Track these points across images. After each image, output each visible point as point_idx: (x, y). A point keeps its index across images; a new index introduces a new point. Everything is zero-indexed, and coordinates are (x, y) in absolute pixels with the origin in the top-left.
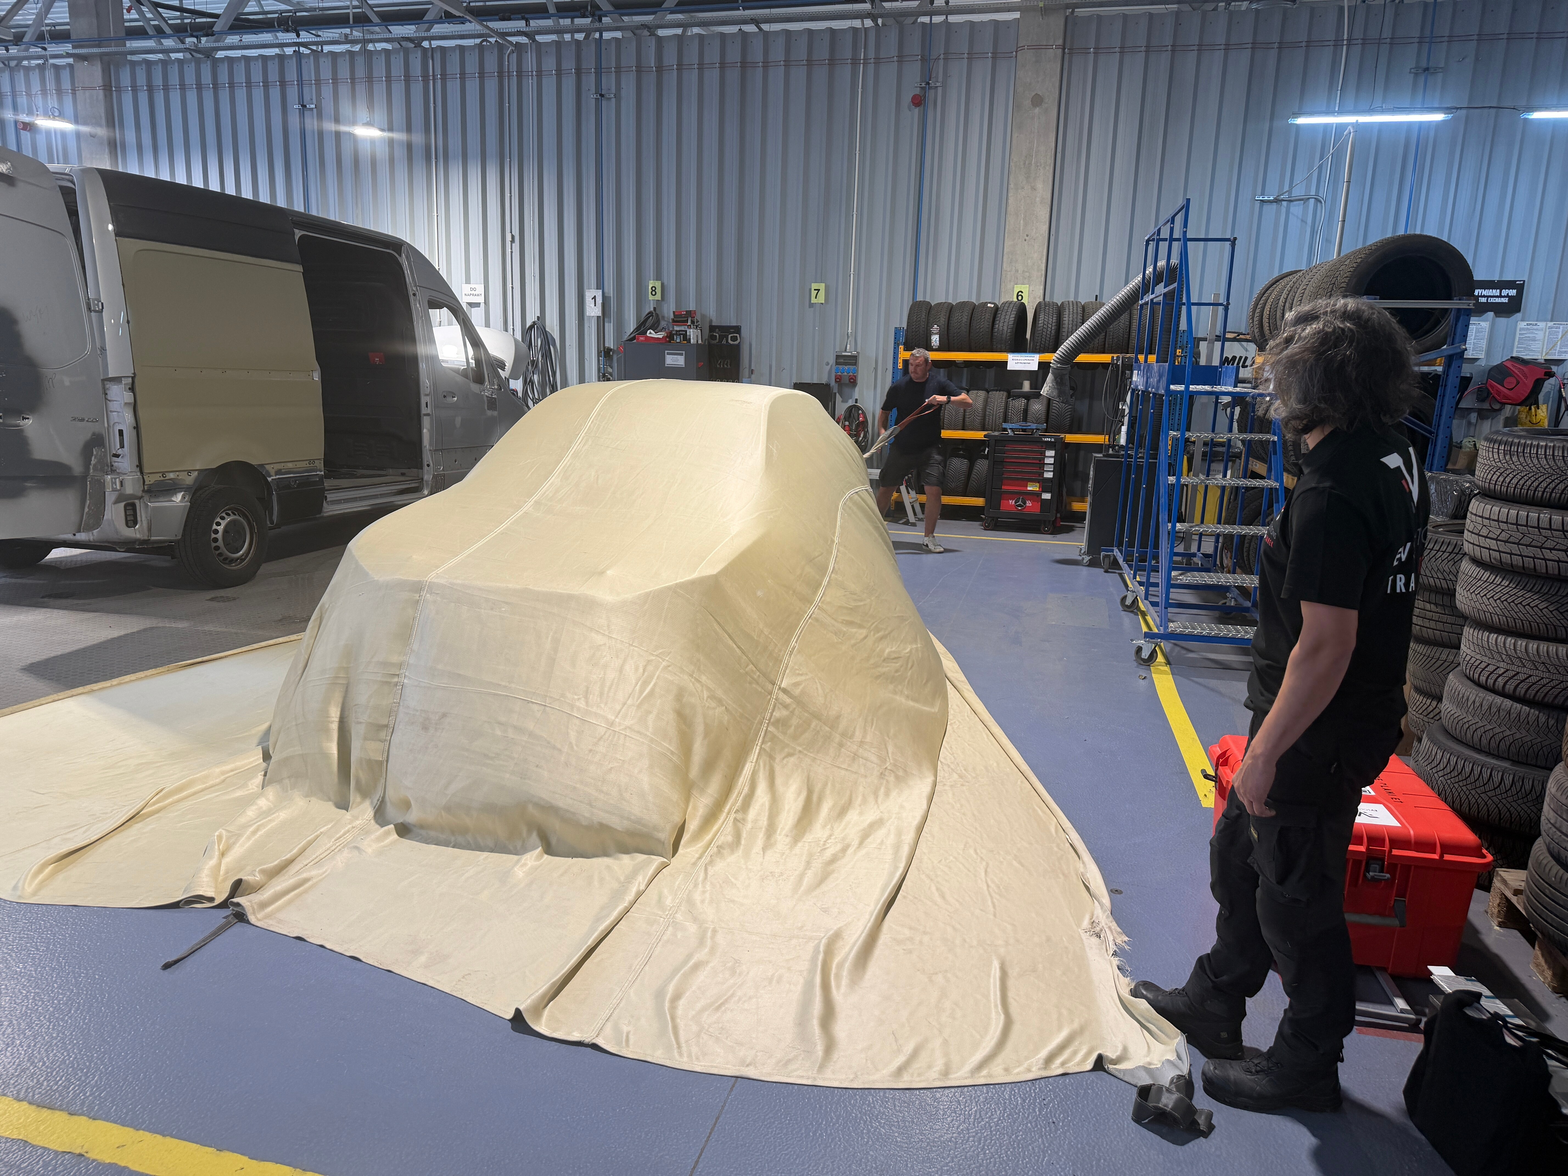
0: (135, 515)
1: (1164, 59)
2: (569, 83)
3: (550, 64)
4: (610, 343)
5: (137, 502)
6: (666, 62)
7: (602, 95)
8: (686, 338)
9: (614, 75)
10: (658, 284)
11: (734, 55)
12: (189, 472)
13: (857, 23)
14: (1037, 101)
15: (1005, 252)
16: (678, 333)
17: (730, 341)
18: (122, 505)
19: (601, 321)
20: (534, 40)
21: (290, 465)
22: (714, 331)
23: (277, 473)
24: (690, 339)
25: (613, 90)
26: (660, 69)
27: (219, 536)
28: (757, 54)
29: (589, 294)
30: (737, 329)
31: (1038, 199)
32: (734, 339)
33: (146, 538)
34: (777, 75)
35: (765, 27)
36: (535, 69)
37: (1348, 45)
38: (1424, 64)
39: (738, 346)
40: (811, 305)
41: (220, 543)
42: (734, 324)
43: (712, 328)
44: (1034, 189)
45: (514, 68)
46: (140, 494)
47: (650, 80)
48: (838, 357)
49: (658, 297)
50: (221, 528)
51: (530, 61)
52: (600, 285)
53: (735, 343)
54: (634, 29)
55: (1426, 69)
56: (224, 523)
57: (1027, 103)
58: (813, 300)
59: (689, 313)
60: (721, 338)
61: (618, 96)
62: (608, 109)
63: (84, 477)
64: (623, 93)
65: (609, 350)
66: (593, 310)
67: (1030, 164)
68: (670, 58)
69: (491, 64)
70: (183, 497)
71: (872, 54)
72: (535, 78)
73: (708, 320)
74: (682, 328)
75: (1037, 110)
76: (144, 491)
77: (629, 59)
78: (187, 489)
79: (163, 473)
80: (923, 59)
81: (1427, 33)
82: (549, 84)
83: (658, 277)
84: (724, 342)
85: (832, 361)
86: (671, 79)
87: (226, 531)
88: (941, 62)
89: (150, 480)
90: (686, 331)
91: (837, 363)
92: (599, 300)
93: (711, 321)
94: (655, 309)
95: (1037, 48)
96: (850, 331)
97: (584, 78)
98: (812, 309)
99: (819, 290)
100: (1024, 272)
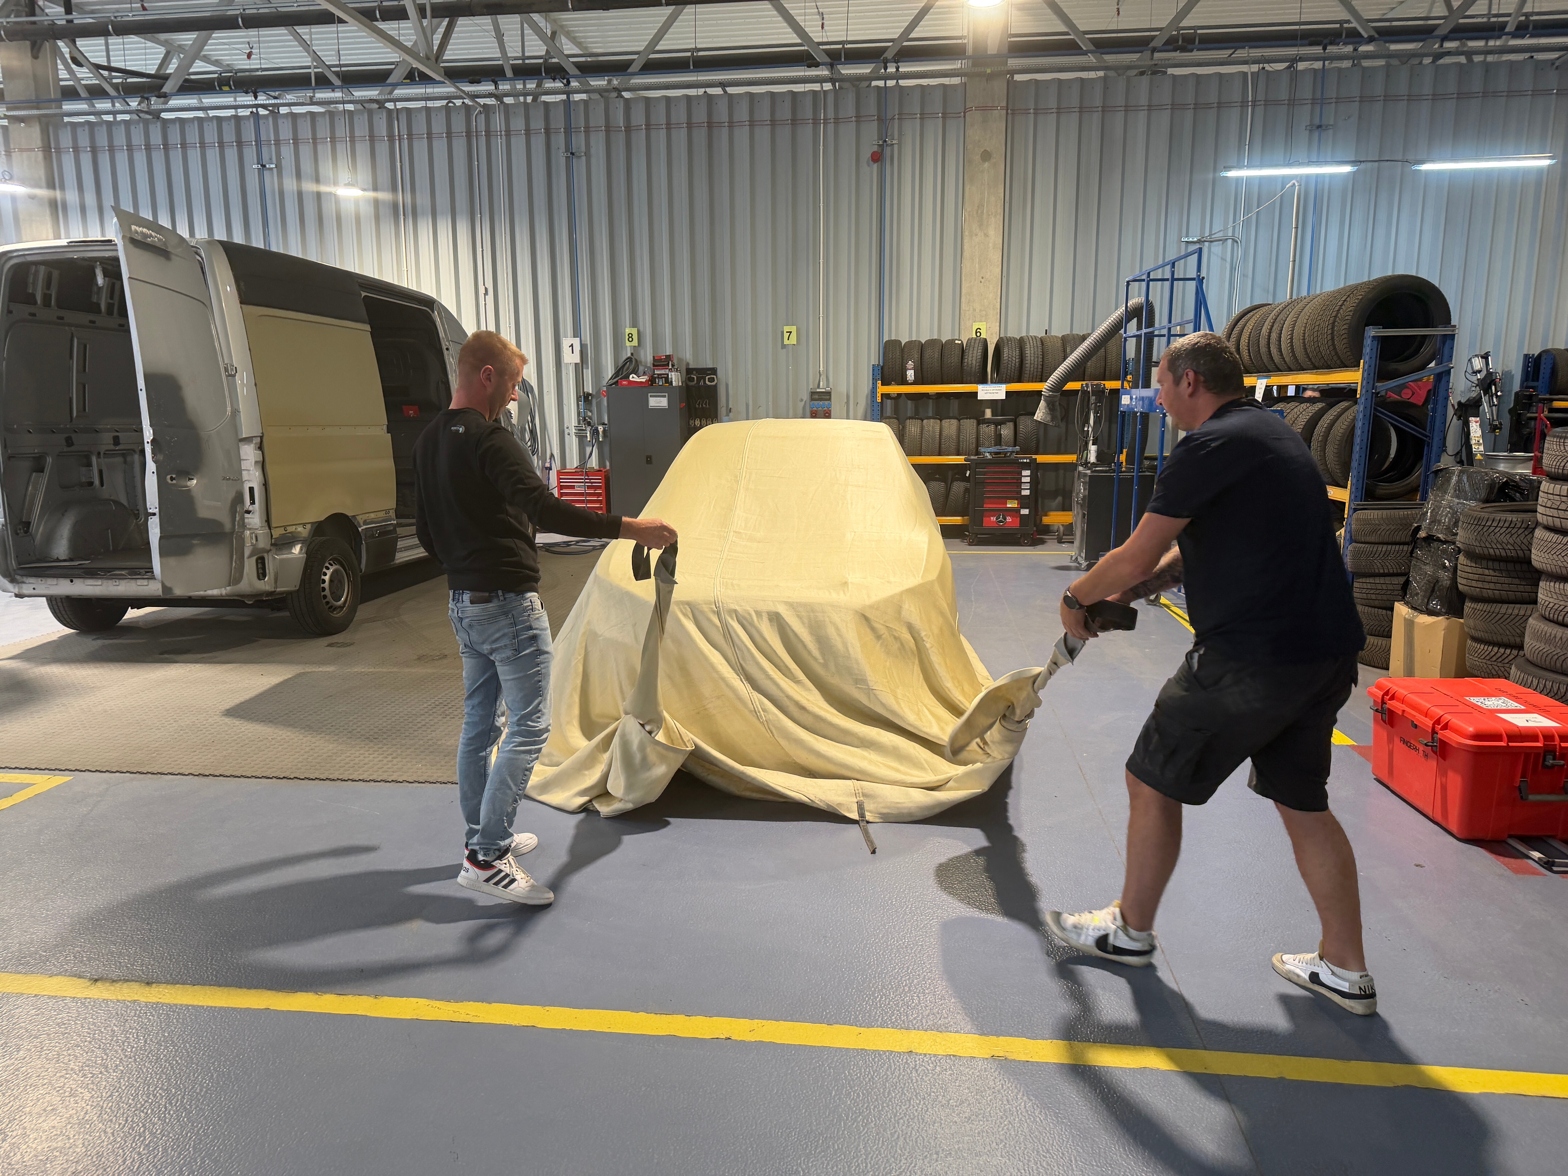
0: (264, 568)
1: (1096, 117)
2: (538, 143)
3: (518, 124)
4: (589, 388)
5: (265, 555)
6: (634, 123)
7: (572, 154)
8: (667, 380)
9: (583, 134)
10: (634, 331)
11: (701, 115)
12: (304, 524)
13: (816, 87)
14: (986, 156)
15: (963, 294)
16: (660, 376)
17: (707, 382)
18: (254, 558)
19: (579, 369)
20: (502, 102)
21: (372, 516)
22: (692, 373)
23: (365, 523)
24: (672, 382)
25: (583, 148)
26: (628, 129)
27: (326, 585)
28: (722, 114)
29: (566, 343)
30: (714, 371)
31: (991, 245)
32: (711, 380)
33: (273, 590)
34: (742, 135)
35: (730, 90)
36: (503, 128)
37: (1254, 106)
38: (1317, 122)
39: (716, 386)
40: (784, 346)
41: (327, 592)
42: (711, 366)
43: (689, 371)
44: (986, 235)
45: (482, 127)
46: (268, 547)
47: (619, 140)
48: (813, 393)
49: (635, 343)
50: (327, 578)
51: (498, 122)
52: (577, 333)
53: (713, 384)
54: (600, 91)
55: (1319, 127)
56: (329, 573)
57: (977, 158)
58: (786, 342)
59: (669, 357)
60: (699, 379)
61: (588, 154)
62: (580, 165)
63: (232, 533)
64: (593, 151)
65: (589, 394)
66: (571, 358)
67: (982, 212)
68: (638, 117)
69: (459, 124)
70: (301, 549)
71: (831, 114)
72: (504, 137)
73: (685, 363)
74: (663, 372)
75: (986, 165)
76: (272, 545)
77: (598, 118)
78: (303, 542)
79: (285, 527)
80: (879, 119)
81: (1318, 95)
82: (519, 144)
83: (634, 324)
84: (702, 383)
85: (806, 396)
86: (639, 138)
87: (331, 581)
88: (896, 121)
89: (276, 533)
90: (668, 375)
91: (812, 399)
92: (577, 348)
93: (688, 364)
94: (632, 354)
95: (984, 109)
96: (821, 369)
97: (553, 138)
98: (784, 350)
99: (791, 332)
100: (981, 311)
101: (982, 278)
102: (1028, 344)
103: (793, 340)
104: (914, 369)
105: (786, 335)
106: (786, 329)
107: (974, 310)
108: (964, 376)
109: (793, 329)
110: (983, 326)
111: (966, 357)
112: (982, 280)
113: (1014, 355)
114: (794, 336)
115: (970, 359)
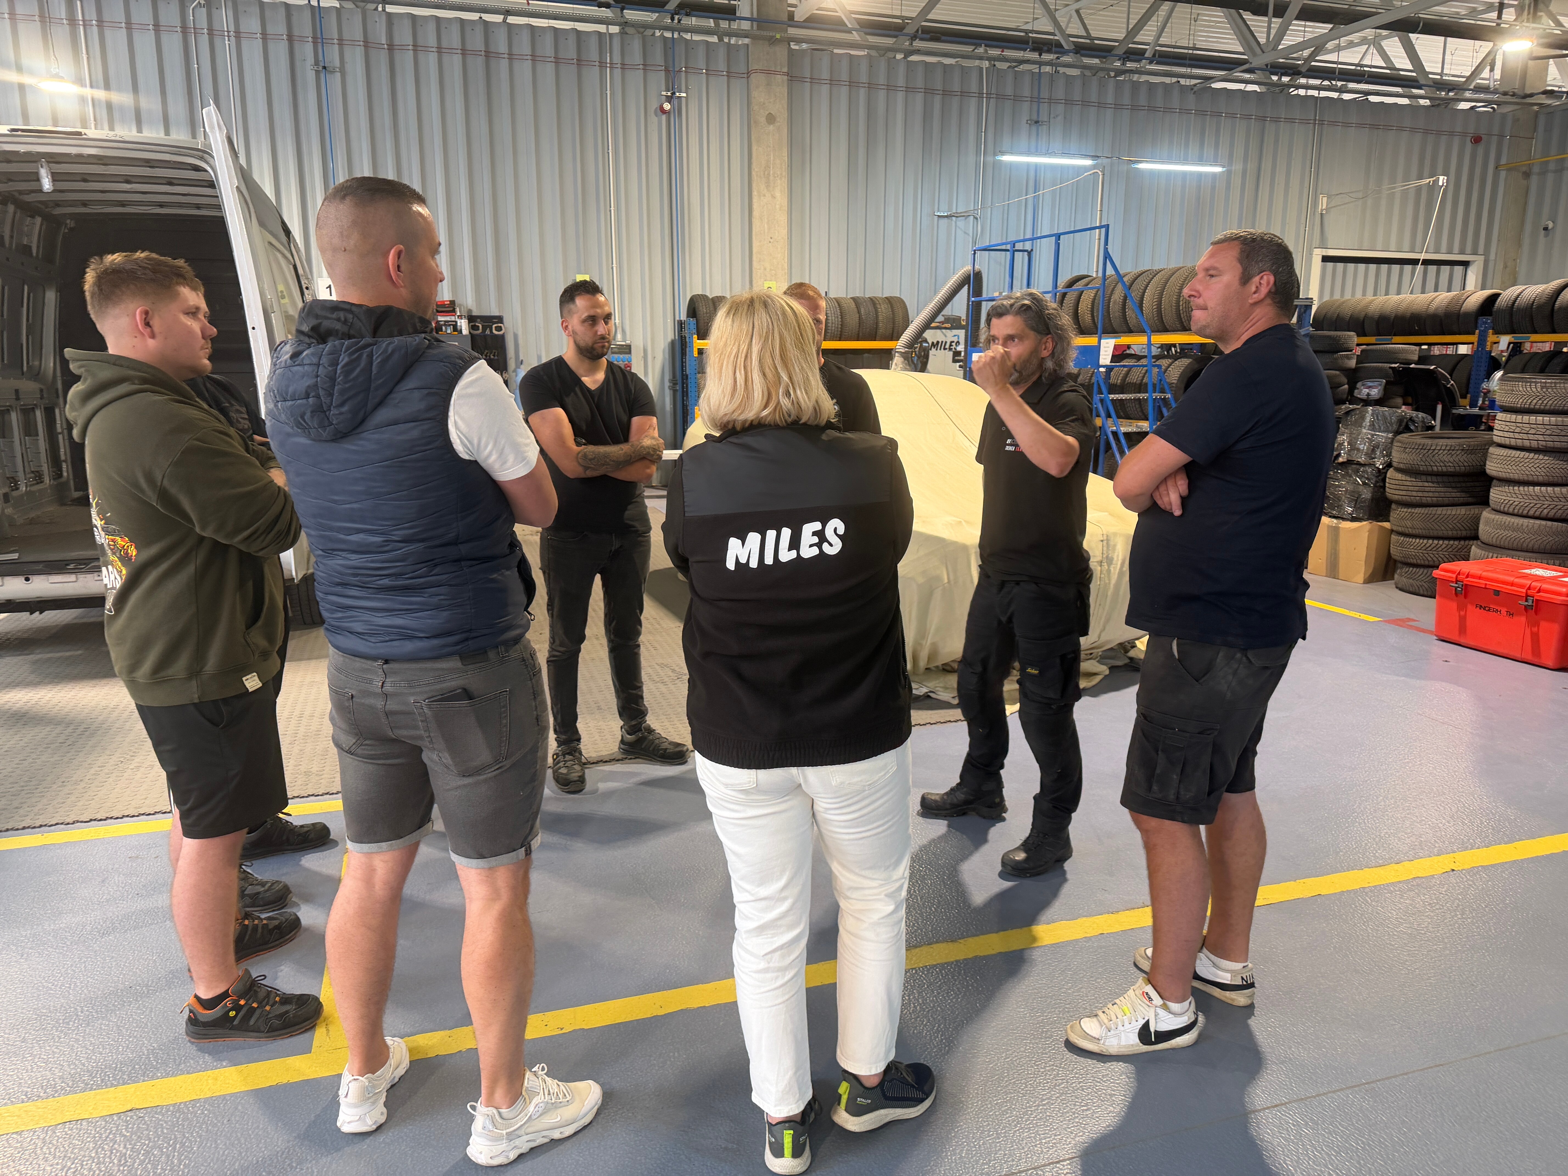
1: (862, 92)
2: (279, 51)
3: (252, 25)
6: (398, 41)
7: (324, 68)
9: (336, 47)
11: (476, 42)
13: (602, 28)
14: (771, 119)
15: (754, 252)
16: (447, 324)
17: (494, 331)
22: (478, 321)
24: (461, 331)
25: (338, 63)
26: (392, 47)
28: (501, 44)
29: (321, 283)
30: (500, 319)
31: (778, 206)
32: (499, 329)
34: (524, 69)
35: (509, 19)
36: (232, 28)
37: (988, 98)
38: (1035, 117)
39: (503, 336)
42: (497, 314)
43: (475, 319)
44: (774, 197)
45: (203, 23)
47: (381, 58)
51: (226, 19)
53: (501, 333)
55: (1037, 122)
57: (763, 120)
59: (453, 303)
60: (484, 328)
61: (343, 70)
62: (333, 82)
64: (348, 67)
67: (769, 174)
68: (403, 36)
71: (617, 59)
72: (233, 39)
74: (448, 318)
75: (771, 127)
77: (354, 32)
80: (667, 70)
81: (1036, 94)
82: (253, 48)
84: (488, 332)
86: (405, 60)
88: (683, 74)
90: (454, 322)
93: (470, 311)
95: (768, 72)
97: (298, 46)
100: (770, 270)
107: (765, 269)
112: (772, 240)
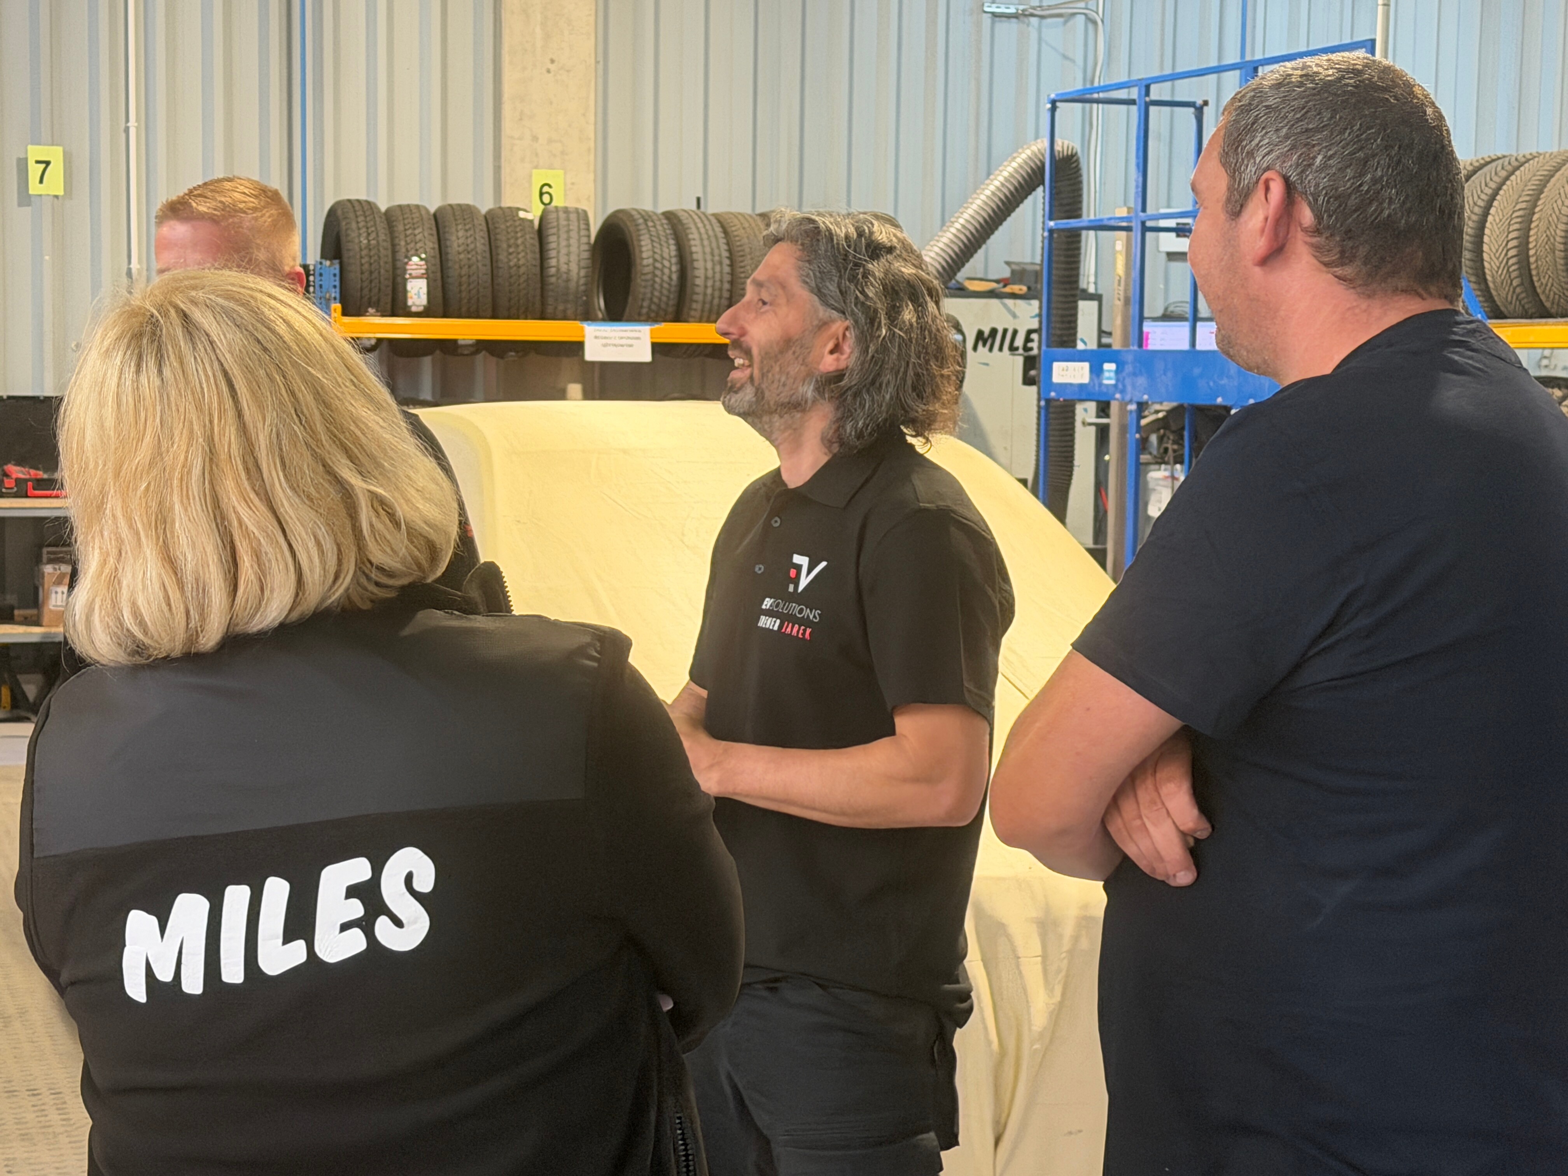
15: (506, 96)
40: (27, 200)
58: (34, 187)
96: (135, 265)
98: (29, 209)
99: (48, 163)
100: (550, 141)
101: (552, 61)
102: (694, 230)
103: (55, 183)
104: (427, 276)
105: (34, 171)
106: (35, 153)
107: (535, 139)
108: (550, 301)
109: (55, 154)
110: (556, 179)
111: (553, 253)
112: (552, 67)
113: (666, 255)
114: (56, 172)
115: (563, 259)
